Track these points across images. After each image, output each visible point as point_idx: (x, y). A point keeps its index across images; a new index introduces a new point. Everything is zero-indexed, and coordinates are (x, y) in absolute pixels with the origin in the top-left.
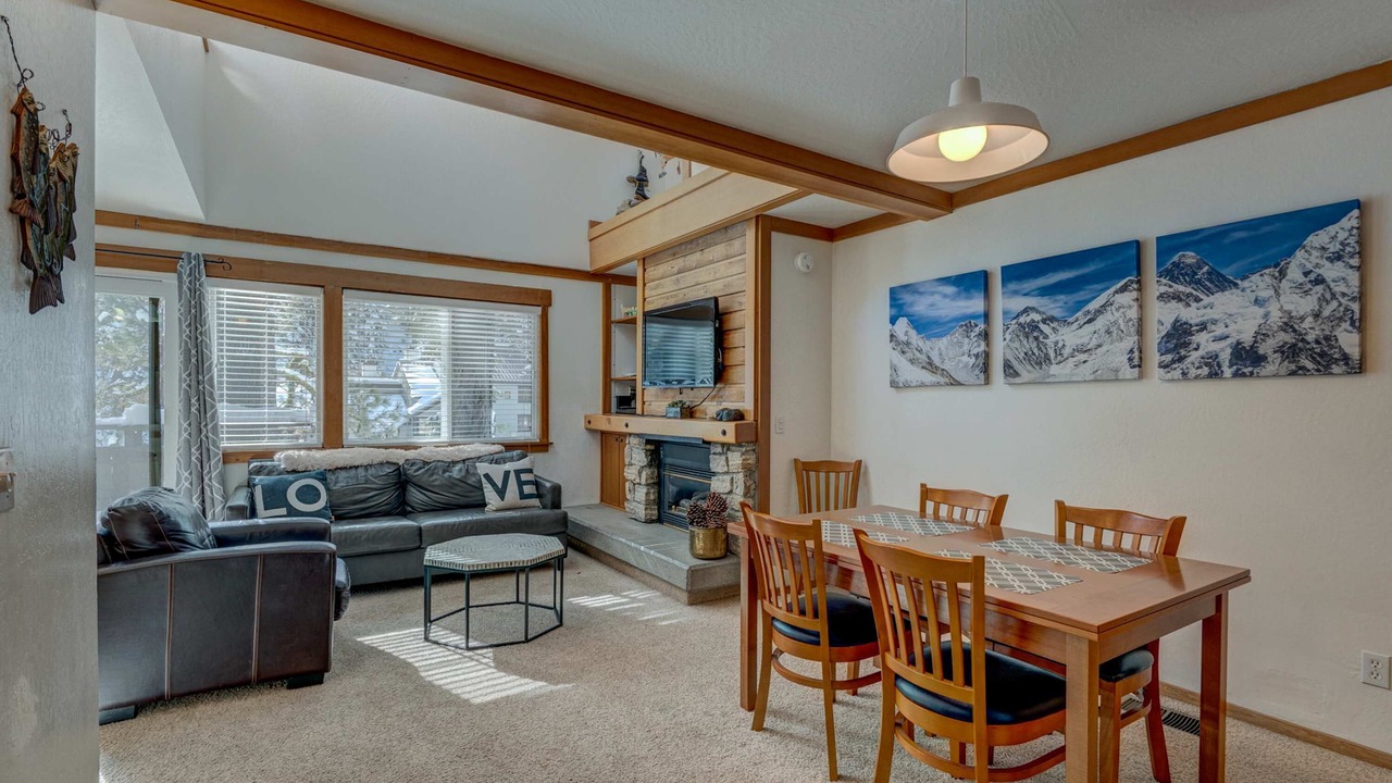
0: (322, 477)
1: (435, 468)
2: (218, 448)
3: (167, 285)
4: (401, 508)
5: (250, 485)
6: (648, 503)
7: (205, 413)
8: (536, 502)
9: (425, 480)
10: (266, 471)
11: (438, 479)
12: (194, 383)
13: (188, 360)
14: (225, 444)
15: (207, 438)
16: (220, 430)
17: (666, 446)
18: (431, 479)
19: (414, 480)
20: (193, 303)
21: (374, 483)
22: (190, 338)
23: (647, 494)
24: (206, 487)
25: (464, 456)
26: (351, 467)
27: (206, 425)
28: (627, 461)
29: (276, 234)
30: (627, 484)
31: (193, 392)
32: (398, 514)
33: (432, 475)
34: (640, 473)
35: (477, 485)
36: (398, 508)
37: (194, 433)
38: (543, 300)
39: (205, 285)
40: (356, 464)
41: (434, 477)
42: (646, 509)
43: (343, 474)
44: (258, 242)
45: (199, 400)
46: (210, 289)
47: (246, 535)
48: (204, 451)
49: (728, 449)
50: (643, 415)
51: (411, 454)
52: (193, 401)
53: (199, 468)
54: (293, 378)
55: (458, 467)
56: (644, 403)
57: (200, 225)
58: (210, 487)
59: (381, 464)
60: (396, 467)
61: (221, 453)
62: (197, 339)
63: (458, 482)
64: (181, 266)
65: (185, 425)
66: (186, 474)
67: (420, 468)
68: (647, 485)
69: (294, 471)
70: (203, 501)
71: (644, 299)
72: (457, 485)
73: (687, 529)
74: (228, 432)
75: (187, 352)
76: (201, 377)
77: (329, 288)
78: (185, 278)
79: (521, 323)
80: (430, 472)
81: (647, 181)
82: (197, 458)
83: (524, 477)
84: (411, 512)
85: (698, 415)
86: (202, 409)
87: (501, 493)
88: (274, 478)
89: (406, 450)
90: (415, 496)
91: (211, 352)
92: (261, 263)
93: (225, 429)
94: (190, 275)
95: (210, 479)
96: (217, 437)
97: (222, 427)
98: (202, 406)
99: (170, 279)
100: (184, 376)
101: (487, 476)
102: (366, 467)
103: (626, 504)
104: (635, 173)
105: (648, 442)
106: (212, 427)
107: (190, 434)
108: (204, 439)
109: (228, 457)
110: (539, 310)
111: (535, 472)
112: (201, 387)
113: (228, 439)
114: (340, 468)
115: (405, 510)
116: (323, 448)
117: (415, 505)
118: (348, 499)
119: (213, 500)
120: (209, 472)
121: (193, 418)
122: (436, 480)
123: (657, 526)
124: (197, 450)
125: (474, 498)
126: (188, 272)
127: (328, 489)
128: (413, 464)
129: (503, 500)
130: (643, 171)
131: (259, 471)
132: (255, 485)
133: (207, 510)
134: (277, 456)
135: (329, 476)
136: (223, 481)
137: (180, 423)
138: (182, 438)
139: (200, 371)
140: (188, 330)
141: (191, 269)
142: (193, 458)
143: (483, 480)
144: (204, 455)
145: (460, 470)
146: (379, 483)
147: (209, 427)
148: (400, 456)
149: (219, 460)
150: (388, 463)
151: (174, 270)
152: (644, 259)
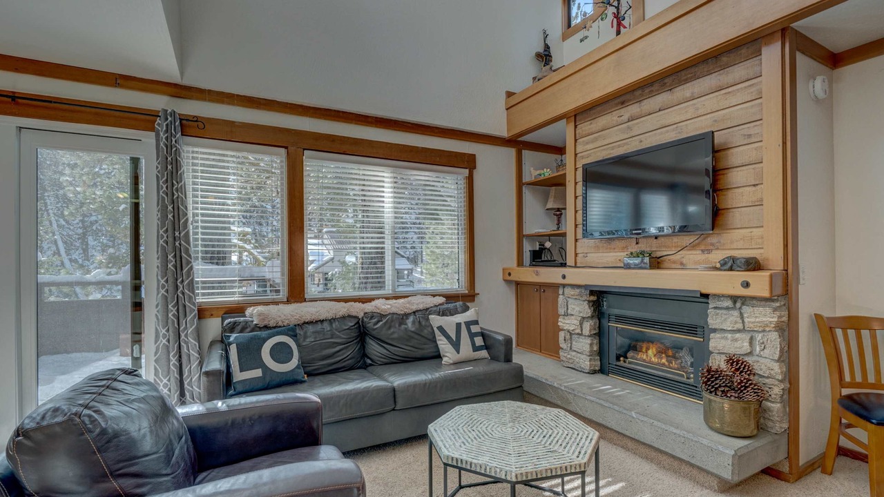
0: (292, 331)
1: (392, 321)
2: (194, 304)
3: (146, 144)
4: (362, 364)
5: (223, 342)
6: (591, 354)
7: (182, 269)
8: (484, 353)
9: (383, 334)
10: (239, 328)
11: (396, 332)
12: (171, 239)
13: (164, 217)
14: (200, 299)
15: (183, 294)
16: (196, 286)
17: (610, 297)
18: (390, 332)
19: (374, 333)
20: (169, 159)
21: (340, 337)
22: (167, 195)
23: (591, 345)
24: (182, 344)
25: (414, 308)
26: (316, 321)
27: (183, 281)
28: (561, 311)
29: (244, 96)
30: (562, 334)
31: (170, 248)
32: (359, 368)
33: (390, 328)
34: (581, 324)
35: (430, 337)
36: (360, 361)
37: (171, 289)
38: (469, 162)
39: (181, 142)
40: (321, 318)
41: (392, 330)
42: (590, 360)
43: (311, 328)
44: (229, 104)
45: (175, 256)
46: (186, 148)
47: (227, 424)
48: (181, 308)
49: (743, 304)
50: (576, 267)
51: (369, 307)
52: (170, 257)
53: (176, 325)
54: (242, 247)
55: (411, 319)
56: (576, 255)
57: (176, 85)
58: (187, 343)
59: (343, 317)
60: (356, 321)
61: (196, 309)
62: (173, 195)
63: (412, 335)
64: (159, 124)
65: (162, 282)
66: (164, 331)
67: (378, 322)
68: (590, 336)
69: (266, 327)
70: (180, 357)
71: (576, 155)
72: (413, 338)
73: (700, 398)
74: (204, 288)
75: (163, 210)
76: (177, 234)
77: (292, 149)
78: (161, 134)
79: (449, 184)
80: (388, 326)
81: (551, 56)
82: (174, 315)
83: (475, 329)
84: (371, 365)
85: (666, 265)
86: (178, 266)
87: (456, 345)
88: (247, 335)
89: (363, 303)
90: (374, 349)
91: (186, 208)
92: (231, 124)
93: (200, 285)
94: (167, 131)
95: (186, 336)
96: (193, 293)
97: (197, 283)
98: (178, 262)
99: (148, 138)
100: (161, 232)
101: (441, 328)
102: (331, 321)
103: (561, 353)
104: (541, 49)
105: (592, 293)
106: (189, 284)
107: (167, 291)
108: (180, 295)
109: (202, 313)
110: (466, 172)
111: (481, 325)
112: (177, 244)
113: (204, 294)
114: (307, 323)
115: (365, 362)
116: (288, 302)
117: (373, 357)
118: (317, 355)
119: (189, 356)
120: (186, 328)
121: (170, 274)
122: (394, 333)
123: (600, 377)
124: (173, 307)
125: (428, 350)
126: (165, 128)
127: (299, 346)
128: (372, 317)
129: (458, 352)
130: (547, 47)
131: (232, 328)
132: (230, 344)
133: (184, 366)
134: (249, 311)
135: (298, 331)
136: (199, 336)
137: (158, 280)
138: (160, 295)
139: (177, 227)
140: (165, 186)
141: (167, 125)
142: (170, 315)
143: (437, 332)
144: (181, 311)
145: (414, 322)
146: (343, 337)
147: (186, 283)
148: (358, 309)
149: (195, 316)
150: (350, 316)
151: (152, 129)
152: (575, 116)
